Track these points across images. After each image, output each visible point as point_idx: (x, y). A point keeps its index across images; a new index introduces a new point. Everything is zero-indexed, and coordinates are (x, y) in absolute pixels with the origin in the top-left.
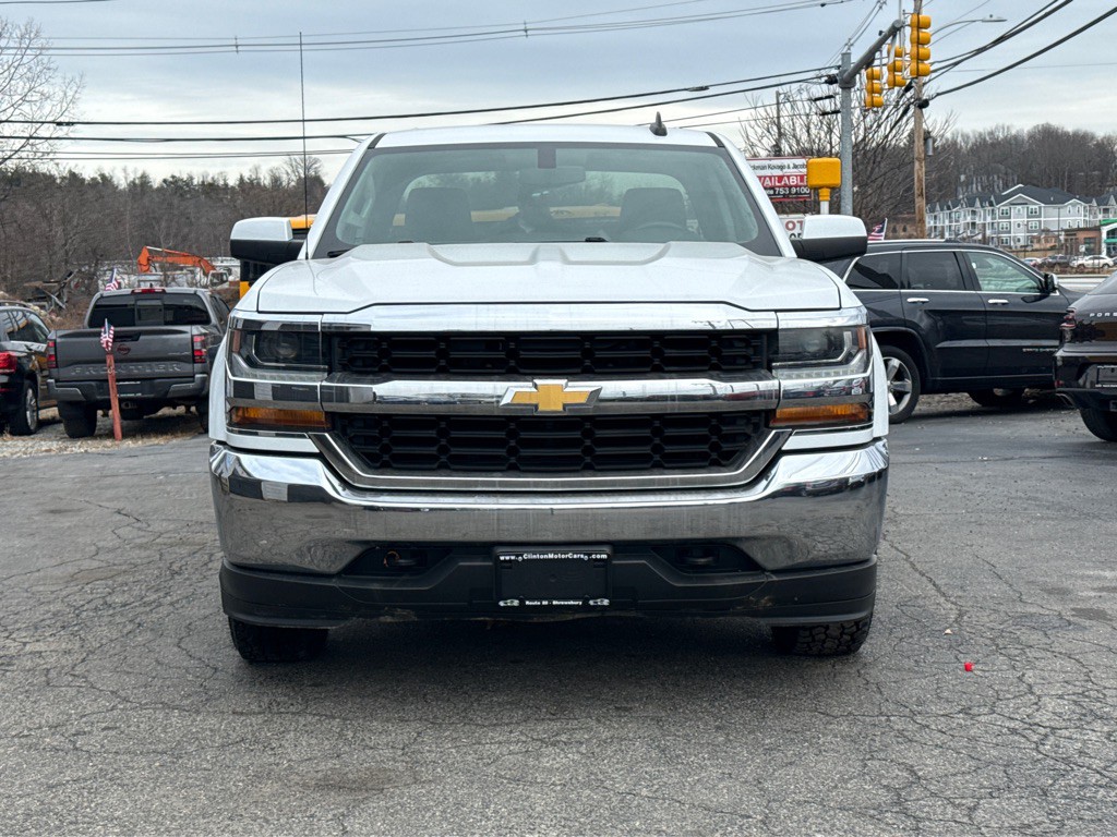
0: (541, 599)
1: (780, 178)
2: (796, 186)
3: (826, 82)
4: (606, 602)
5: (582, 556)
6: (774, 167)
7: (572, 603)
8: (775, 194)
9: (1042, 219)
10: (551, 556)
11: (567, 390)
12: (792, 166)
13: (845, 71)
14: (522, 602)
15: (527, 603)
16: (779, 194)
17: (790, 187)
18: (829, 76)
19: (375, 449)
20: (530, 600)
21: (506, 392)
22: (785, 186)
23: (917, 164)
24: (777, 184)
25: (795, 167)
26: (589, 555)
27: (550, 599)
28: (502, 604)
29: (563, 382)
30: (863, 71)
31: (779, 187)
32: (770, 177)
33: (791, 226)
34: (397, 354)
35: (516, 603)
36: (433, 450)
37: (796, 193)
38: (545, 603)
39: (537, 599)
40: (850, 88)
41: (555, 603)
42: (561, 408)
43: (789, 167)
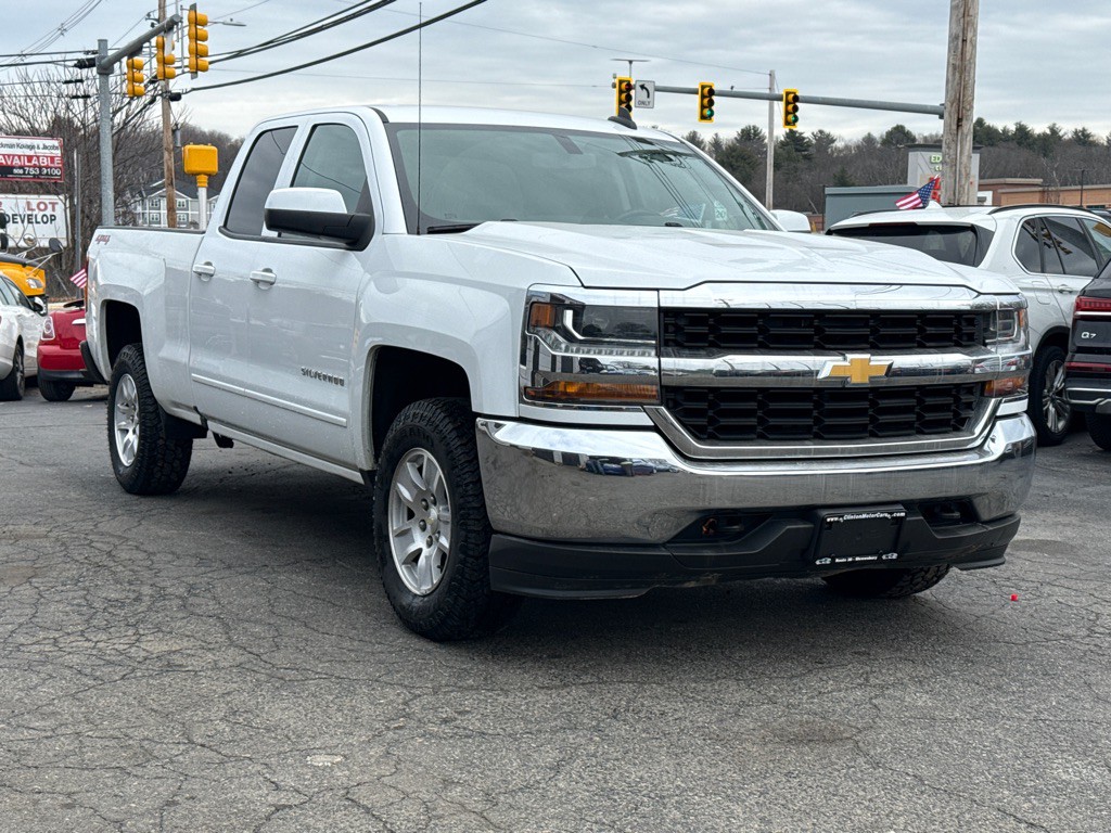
0: (846, 557)
1: (30, 158)
2: (47, 167)
3: (75, 66)
4: (895, 556)
5: (886, 515)
6: (23, 147)
7: (870, 558)
8: (24, 174)
9: (189, 212)
10: (864, 516)
11: (871, 363)
12: (41, 146)
13: (104, 57)
14: (833, 559)
15: (837, 560)
16: (29, 174)
17: (40, 168)
18: (79, 61)
19: (702, 421)
20: (840, 557)
21: (826, 366)
22: (35, 166)
23: (166, 155)
24: (27, 164)
25: (45, 147)
26: (891, 513)
27: (854, 556)
28: (818, 563)
29: (867, 356)
30: (125, 59)
31: (30, 167)
32: (19, 157)
33: (42, 206)
34: (725, 330)
35: (828, 561)
36: (753, 421)
37: (47, 174)
38: (850, 559)
39: (844, 557)
40: (108, 75)
41: (858, 559)
42: (867, 381)
43: (38, 148)
